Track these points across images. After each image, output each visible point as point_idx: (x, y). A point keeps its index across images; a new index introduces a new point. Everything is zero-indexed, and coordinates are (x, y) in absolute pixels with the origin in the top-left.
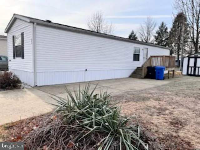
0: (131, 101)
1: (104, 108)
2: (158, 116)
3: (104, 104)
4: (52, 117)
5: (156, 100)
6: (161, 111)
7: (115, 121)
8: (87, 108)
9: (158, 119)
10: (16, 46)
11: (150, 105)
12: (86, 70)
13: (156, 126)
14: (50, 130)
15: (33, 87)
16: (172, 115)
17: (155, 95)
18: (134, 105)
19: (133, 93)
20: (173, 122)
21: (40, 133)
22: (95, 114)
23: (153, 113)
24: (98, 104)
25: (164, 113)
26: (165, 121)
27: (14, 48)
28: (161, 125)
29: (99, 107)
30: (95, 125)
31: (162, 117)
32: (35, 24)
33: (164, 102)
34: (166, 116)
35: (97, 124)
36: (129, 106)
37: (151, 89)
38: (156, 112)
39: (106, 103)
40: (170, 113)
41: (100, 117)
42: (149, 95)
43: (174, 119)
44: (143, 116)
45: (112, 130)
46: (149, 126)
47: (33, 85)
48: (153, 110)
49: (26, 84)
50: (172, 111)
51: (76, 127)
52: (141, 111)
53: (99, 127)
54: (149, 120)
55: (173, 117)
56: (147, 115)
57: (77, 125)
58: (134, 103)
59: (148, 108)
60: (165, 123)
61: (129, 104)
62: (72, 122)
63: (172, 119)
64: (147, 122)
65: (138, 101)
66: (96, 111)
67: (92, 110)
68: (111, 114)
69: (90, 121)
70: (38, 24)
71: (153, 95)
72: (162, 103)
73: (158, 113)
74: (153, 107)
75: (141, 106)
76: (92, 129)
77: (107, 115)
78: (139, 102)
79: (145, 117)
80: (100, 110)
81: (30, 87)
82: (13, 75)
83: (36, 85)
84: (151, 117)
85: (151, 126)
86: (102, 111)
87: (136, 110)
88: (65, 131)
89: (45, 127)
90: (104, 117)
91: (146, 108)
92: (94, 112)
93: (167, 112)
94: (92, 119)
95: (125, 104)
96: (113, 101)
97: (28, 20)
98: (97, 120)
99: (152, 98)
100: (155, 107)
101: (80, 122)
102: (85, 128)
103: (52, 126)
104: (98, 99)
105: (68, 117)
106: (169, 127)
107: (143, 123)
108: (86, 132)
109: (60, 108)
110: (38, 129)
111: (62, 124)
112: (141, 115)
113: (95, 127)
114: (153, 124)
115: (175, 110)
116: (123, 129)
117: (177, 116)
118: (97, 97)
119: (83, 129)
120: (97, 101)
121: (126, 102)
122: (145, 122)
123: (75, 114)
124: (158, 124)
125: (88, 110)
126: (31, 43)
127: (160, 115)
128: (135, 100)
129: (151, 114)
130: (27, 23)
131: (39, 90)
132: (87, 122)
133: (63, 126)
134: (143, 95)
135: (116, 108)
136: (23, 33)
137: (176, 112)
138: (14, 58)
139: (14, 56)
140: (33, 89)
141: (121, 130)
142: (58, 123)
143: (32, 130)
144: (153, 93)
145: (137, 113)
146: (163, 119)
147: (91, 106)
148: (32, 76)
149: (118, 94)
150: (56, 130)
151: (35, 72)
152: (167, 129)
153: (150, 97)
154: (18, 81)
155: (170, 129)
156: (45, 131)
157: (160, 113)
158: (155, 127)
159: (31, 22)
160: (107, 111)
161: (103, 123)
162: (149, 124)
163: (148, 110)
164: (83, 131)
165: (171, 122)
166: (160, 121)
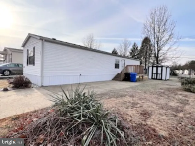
0: (113, 97)
1: (90, 103)
2: (132, 108)
3: (91, 100)
4: (49, 111)
5: (130, 97)
6: (134, 105)
7: (98, 114)
8: (77, 104)
9: (132, 111)
10: (30, 57)
11: (126, 101)
12: (81, 75)
13: (130, 116)
14: (47, 121)
15: (40, 87)
16: (142, 108)
17: (130, 93)
18: (114, 101)
19: (114, 91)
20: (143, 113)
21: (38, 124)
22: (83, 108)
23: (128, 107)
24: (86, 100)
25: (136, 106)
26: (137, 112)
27: (27, 58)
28: (134, 116)
29: (86, 102)
30: (83, 117)
31: (135, 110)
32: (44, 40)
33: (136, 98)
34: (138, 109)
35: (84, 116)
36: (111, 101)
37: (127, 88)
38: (131, 106)
39: (93, 100)
40: (140, 106)
41: (87, 111)
42: (126, 93)
43: (143, 111)
44: (121, 109)
45: (96, 121)
46: (125, 116)
47: (40, 86)
48: (128, 104)
49: (35, 85)
50: (142, 105)
51: (67, 119)
52: (119, 105)
53: (85, 118)
54: (125, 112)
55: (142, 110)
56: (123, 108)
57: (68, 117)
58: (115, 99)
59: (125, 102)
60: (137, 114)
61: (111, 100)
62: (65, 115)
63: (142, 111)
64: (124, 113)
65: (118, 97)
66: (84, 106)
67: (80, 105)
68: (95, 108)
69: (79, 114)
70: (46, 41)
71: (129, 93)
72: (135, 99)
73: (132, 106)
74: (128, 102)
75: (119, 102)
76: (80, 121)
77: (92, 109)
78: (118, 99)
79: (123, 110)
80: (87, 105)
81: (38, 87)
82: (25, 78)
83: (43, 85)
84: (126, 109)
85: (127, 116)
86: (88, 106)
87: (116, 104)
88: (58, 122)
89: (43, 119)
90: (89, 110)
91: (123, 103)
92: (82, 106)
93: (138, 105)
94: (80, 112)
95: (108, 100)
96: (100, 97)
97: (39, 38)
98: (84, 113)
99: (128, 95)
100: (129, 102)
101: (70, 115)
102: (74, 119)
103: (48, 118)
104: (86, 97)
105: (61, 111)
106: (140, 117)
107: (121, 115)
108: (75, 123)
109: (56, 104)
110: (36, 120)
111: (56, 117)
112: (119, 108)
113: (82, 119)
114: (128, 114)
115: (144, 104)
116: (104, 120)
117: (145, 109)
118: (86, 95)
119: (73, 121)
120: (85, 98)
121: (109, 98)
122: (122, 113)
123: (67, 109)
124: (132, 115)
125: (77, 105)
126: (40, 54)
127: (133, 108)
128: (115, 97)
129: (127, 107)
130: (38, 40)
131: (45, 89)
132: (76, 115)
133: (57, 118)
134: (121, 93)
135: (99, 103)
136: (35, 47)
137: (145, 106)
138: (27, 65)
139: (27, 64)
140: (40, 88)
141: (102, 121)
142: (53, 115)
143: (32, 121)
144: (129, 91)
145: (117, 107)
146: (135, 111)
147: (80, 102)
148: (40, 78)
149: (103, 93)
150: (51, 122)
151: (42, 76)
152: (138, 118)
153: (126, 94)
154: (29, 82)
155: (140, 118)
156: (42, 122)
157: (133, 106)
158: (129, 118)
159: (40, 39)
160: (93, 106)
161: (89, 115)
162: (125, 115)
163: (125, 104)
164: (72, 122)
165: (141, 113)
166: (133, 112)
